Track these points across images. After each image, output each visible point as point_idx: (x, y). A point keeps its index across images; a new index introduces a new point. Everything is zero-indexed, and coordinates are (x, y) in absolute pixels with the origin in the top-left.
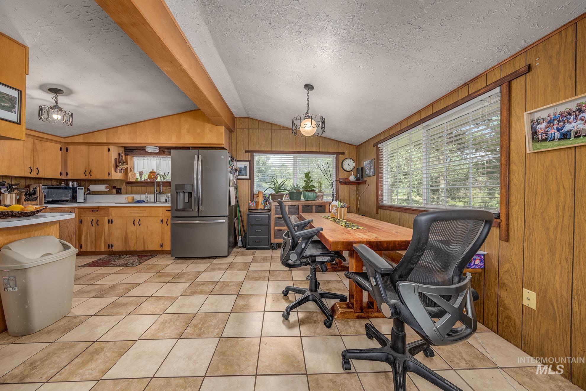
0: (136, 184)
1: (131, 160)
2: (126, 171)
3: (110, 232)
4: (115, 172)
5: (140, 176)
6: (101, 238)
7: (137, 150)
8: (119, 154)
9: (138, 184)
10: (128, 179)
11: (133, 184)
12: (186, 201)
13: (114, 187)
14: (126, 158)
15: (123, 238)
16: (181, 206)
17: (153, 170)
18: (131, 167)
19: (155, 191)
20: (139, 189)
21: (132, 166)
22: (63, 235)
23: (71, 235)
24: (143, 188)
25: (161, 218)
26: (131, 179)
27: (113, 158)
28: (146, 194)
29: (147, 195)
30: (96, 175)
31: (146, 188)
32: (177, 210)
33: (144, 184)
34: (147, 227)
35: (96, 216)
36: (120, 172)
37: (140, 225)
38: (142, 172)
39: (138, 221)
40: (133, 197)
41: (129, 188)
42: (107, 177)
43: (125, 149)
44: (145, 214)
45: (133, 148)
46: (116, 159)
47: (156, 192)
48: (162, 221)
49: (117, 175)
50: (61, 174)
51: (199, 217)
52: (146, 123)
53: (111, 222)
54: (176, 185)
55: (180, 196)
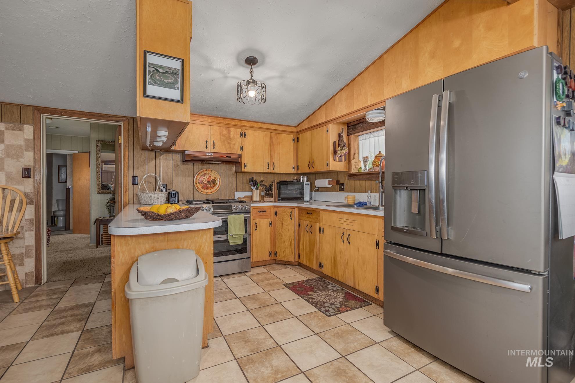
0: (359, 177)
1: (355, 141)
2: (348, 158)
3: (321, 244)
4: (334, 161)
5: (364, 164)
6: (313, 250)
7: (360, 125)
8: (339, 134)
9: (360, 177)
10: (350, 169)
11: (356, 177)
12: (415, 209)
13: (338, 182)
14: (349, 140)
15: (332, 258)
16: (401, 221)
17: (380, 152)
18: (355, 151)
19: (379, 187)
20: (362, 183)
21: (357, 151)
22: (285, 238)
23: (291, 240)
24: (367, 182)
25: (376, 238)
26: (354, 170)
27: (330, 141)
28: (368, 192)
29: (369, 194)
30: (320, 167)
31: (370, 182)
32: (395, 229)
33: (368, 176)
34: (358, 248)
35: (310, 220)
36: (341, 161)
37: (349, 243)
38: (367, 157)
39: (348, 236)
40: (354, 197)
41: (352, 182)
42: (325, 169)
43: (348, 127)
44: (356, 227)
45: (356, 123)
46: (335, 142)
47: (381, 190)
48: (378, 244)
49: (336, 165)
50: (294, 168)
51: (442, 254)
52: (365, 74)
53: (322, 230)
54: (394, 174)
55: (400, 196)
